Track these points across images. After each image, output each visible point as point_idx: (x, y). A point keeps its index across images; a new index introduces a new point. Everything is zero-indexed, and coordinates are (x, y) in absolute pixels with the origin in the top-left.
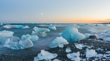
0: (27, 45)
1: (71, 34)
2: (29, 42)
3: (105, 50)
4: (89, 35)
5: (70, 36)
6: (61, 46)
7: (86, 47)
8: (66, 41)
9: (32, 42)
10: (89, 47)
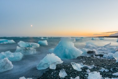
0: (3, 67)
1: (66, 50)
2: (7, 63)
3: (110, 71)
4: (87, 50)
5: (64, 52)
6: (53, 67)
7: (86, 67)
8: (60, 58)
9: (11, 63)
10: (90, 67)
